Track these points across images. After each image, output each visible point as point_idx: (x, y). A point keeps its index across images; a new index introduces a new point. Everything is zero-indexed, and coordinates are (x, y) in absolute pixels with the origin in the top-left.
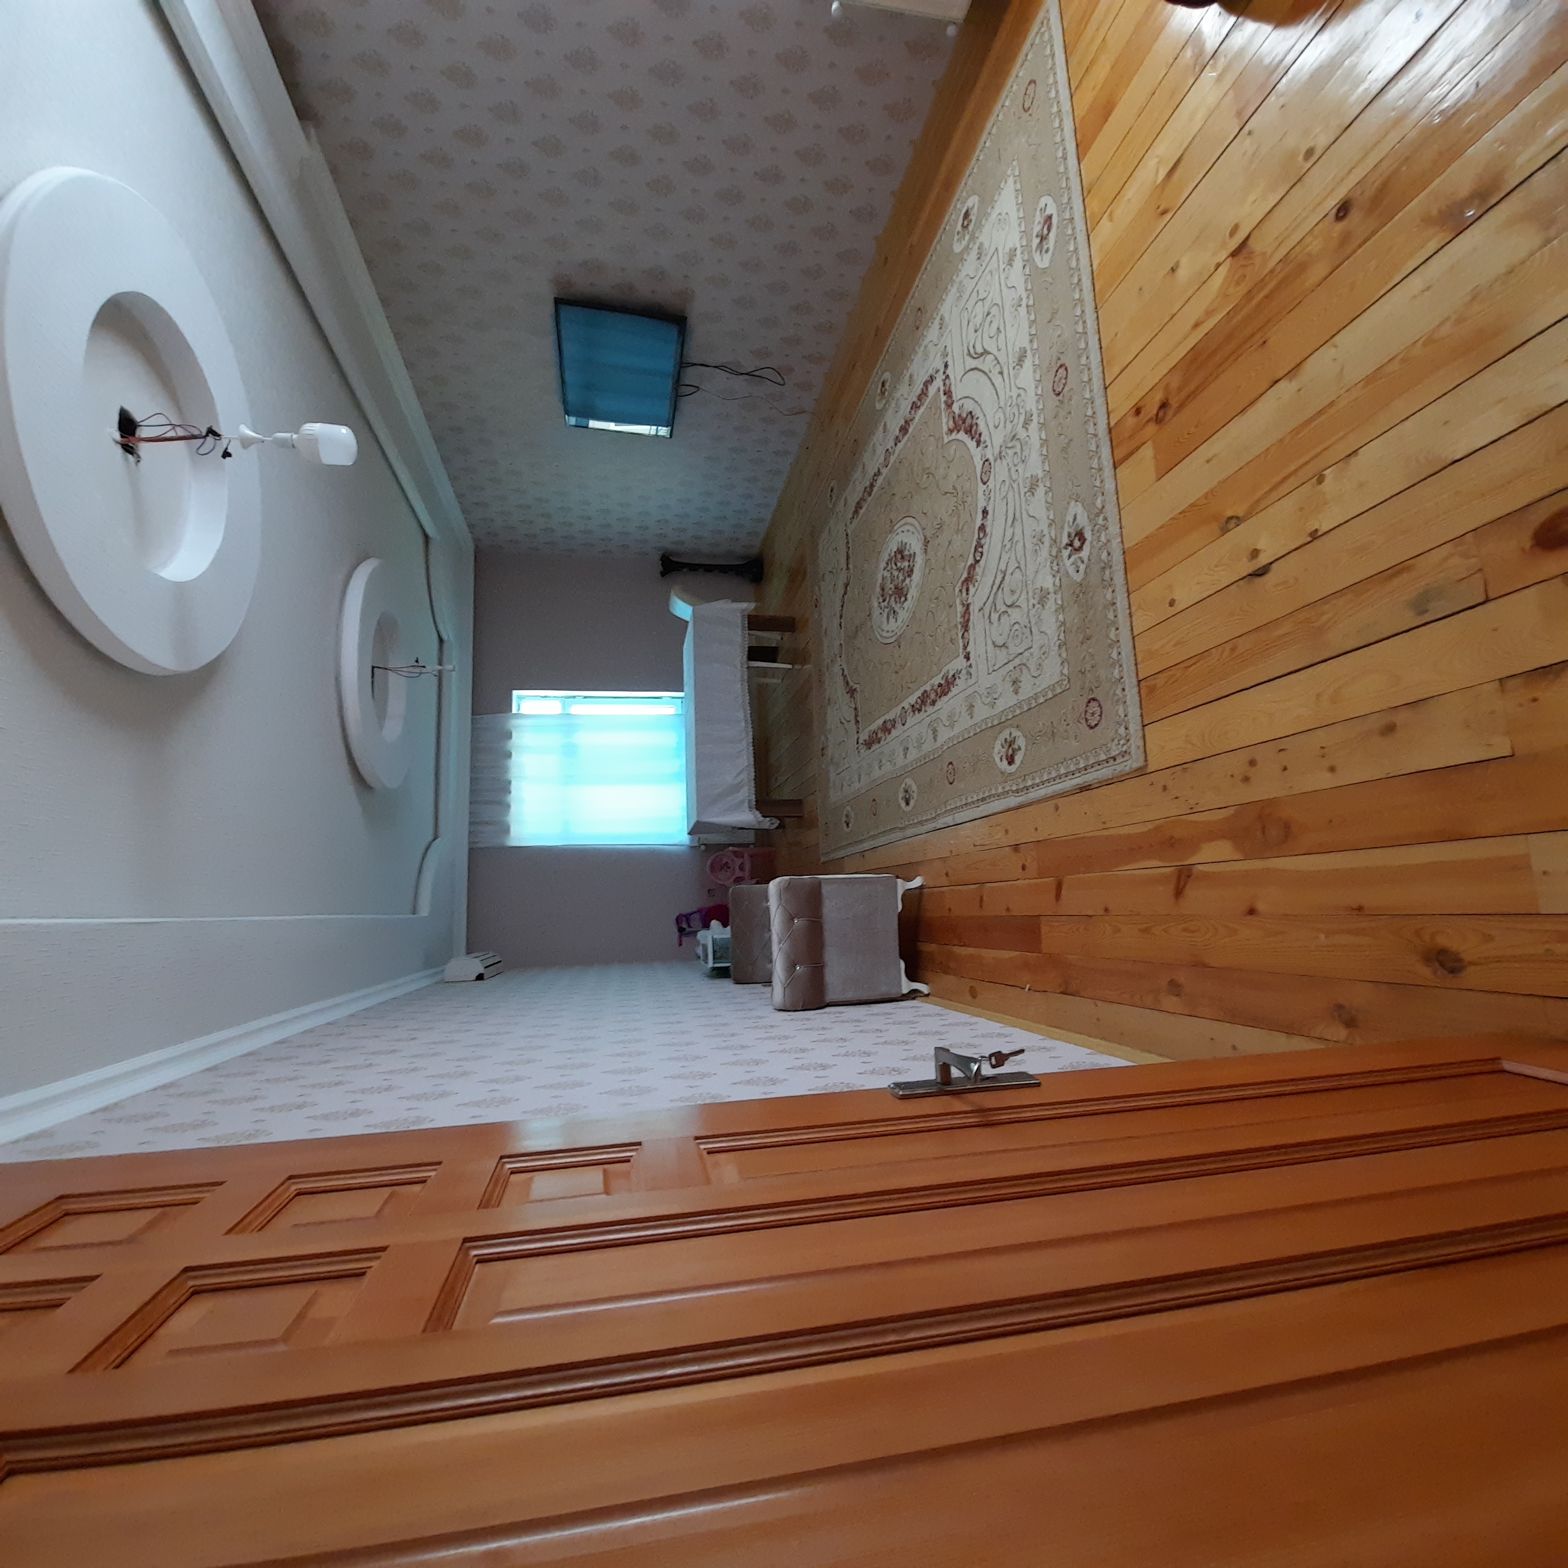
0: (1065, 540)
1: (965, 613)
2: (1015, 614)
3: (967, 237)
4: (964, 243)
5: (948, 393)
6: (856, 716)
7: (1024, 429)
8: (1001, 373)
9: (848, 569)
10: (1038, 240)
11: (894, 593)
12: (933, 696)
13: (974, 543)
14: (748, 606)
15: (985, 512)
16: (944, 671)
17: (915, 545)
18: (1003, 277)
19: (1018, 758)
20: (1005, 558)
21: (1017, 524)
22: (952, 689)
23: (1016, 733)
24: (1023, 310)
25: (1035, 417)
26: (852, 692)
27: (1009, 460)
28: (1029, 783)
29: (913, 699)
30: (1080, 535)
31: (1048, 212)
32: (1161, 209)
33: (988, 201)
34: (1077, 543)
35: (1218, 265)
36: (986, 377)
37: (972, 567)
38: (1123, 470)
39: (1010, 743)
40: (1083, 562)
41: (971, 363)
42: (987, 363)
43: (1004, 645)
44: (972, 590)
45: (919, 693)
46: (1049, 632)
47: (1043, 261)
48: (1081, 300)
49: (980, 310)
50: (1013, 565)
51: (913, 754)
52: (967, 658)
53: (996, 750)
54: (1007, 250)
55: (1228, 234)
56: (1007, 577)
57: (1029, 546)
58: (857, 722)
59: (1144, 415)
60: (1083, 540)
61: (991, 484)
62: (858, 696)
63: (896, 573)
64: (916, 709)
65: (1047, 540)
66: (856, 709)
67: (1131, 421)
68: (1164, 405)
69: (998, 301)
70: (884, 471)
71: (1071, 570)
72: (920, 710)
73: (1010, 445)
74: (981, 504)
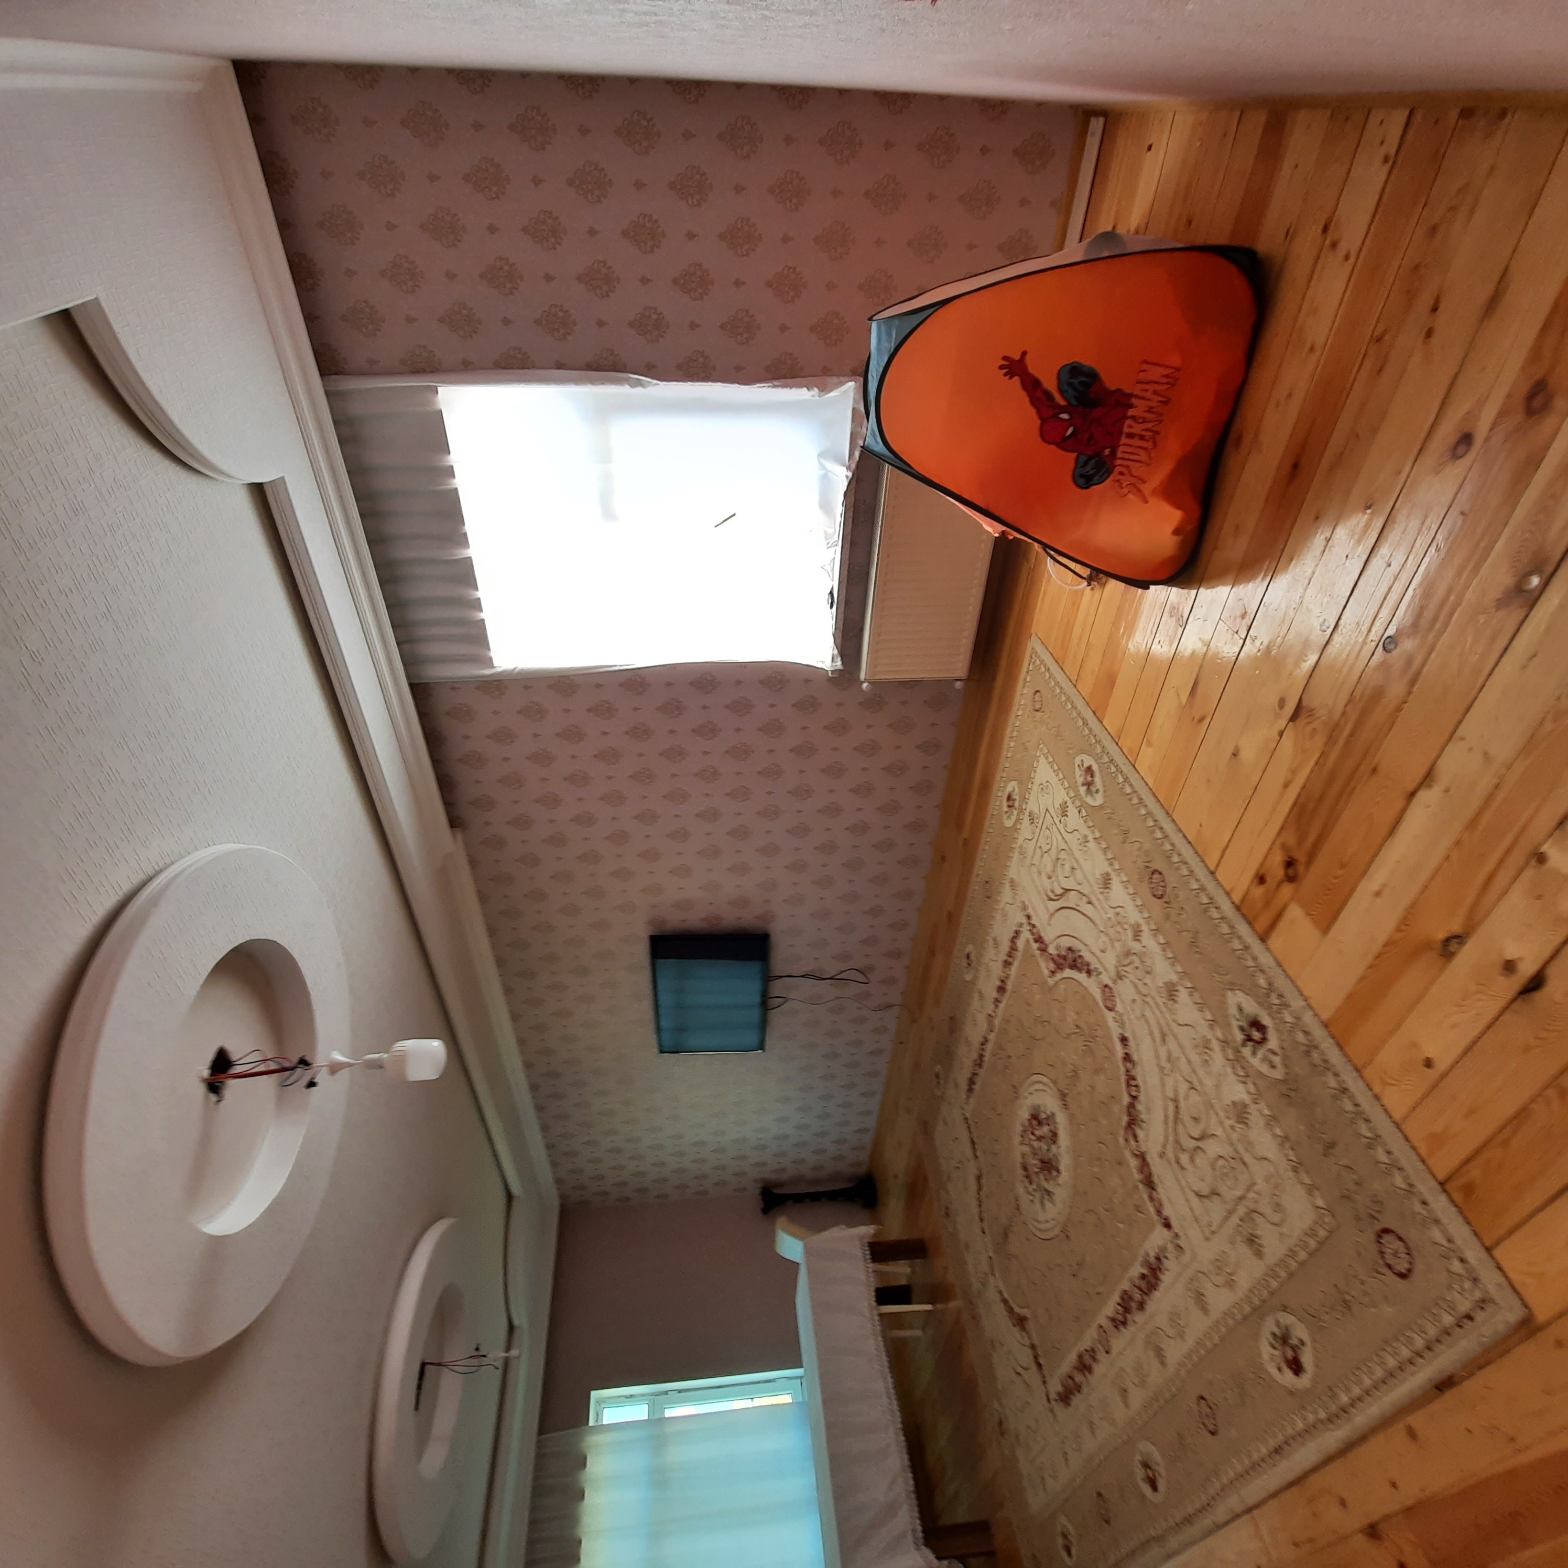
0: (1240, 1037)
1: (1142, 1167)
2: (1213, 1148)
3: (1015, 812)
4: (1014, 818)
5: (1039, 940)
6: (1036, 1357)
7: (1137, 942)
8: (1090, 903)
9: (976, 1157)
10: (1085, 788)
11: (1042, 1169)
12: (1137, 1296)
13: (1123, 1078)
14: (867, 1231)
15: (1124, 1040)
16: (1141, 1252)
17: (1050, 1103)
18: (1061, 827)
19: (1307, 1359)
20: (1169, 1081)
21: (1170, 1039)
22: (1161, 1276)
23: (1287, 1319)
24: (1092, 844)
25: (1144, 927)
26: (1021, 1322)
27: (1131, 977)
28: (1344, 1399)
29: (1110, 1307)
30: (1256, 1024)
31: (1086, 765)
32: (1196, 719)
33: (1025, 780)
34: (1256, 1035)
35: (1281, 734)
36: (1075, 912)
37: (1131, 1106)
38: (1276, 941)
39: (1283, 1339)
40: (1275, 1053)
41: (1054, 905)
42: (1072, 899)
43: (1215, 1193)
44: (1141, 1134)
45: (1116, 1298)
46: (1270, 1156)
47: (1098, 800)
48: (1149, 814)
49: (1048, 861)
50: (1183, 1087)
51: (1137, 1397)
52: (1168, 1225)
53: (1266, 1356)
54: (1057, 805)
55: (1277, 708)
56: (1182, 1104)
57: (1195, 1058)
58: (1039, 1365)
59: (1271, 882)
60: (1260, 1027)
61: (1119, 1008)
62: (1030, 1325)
63: (1036, 1144)
64: (1119, 1323)
65: (1215, 1045)
66: (1033, 1347)
67: (1259, 891)
68: (1290, 863)
69: (1064, 846)
70: (992, 1037)
71: (1264, 1069)
72: (1124, 1323)
73: (1126, 962)
74: (1115, 1031)
